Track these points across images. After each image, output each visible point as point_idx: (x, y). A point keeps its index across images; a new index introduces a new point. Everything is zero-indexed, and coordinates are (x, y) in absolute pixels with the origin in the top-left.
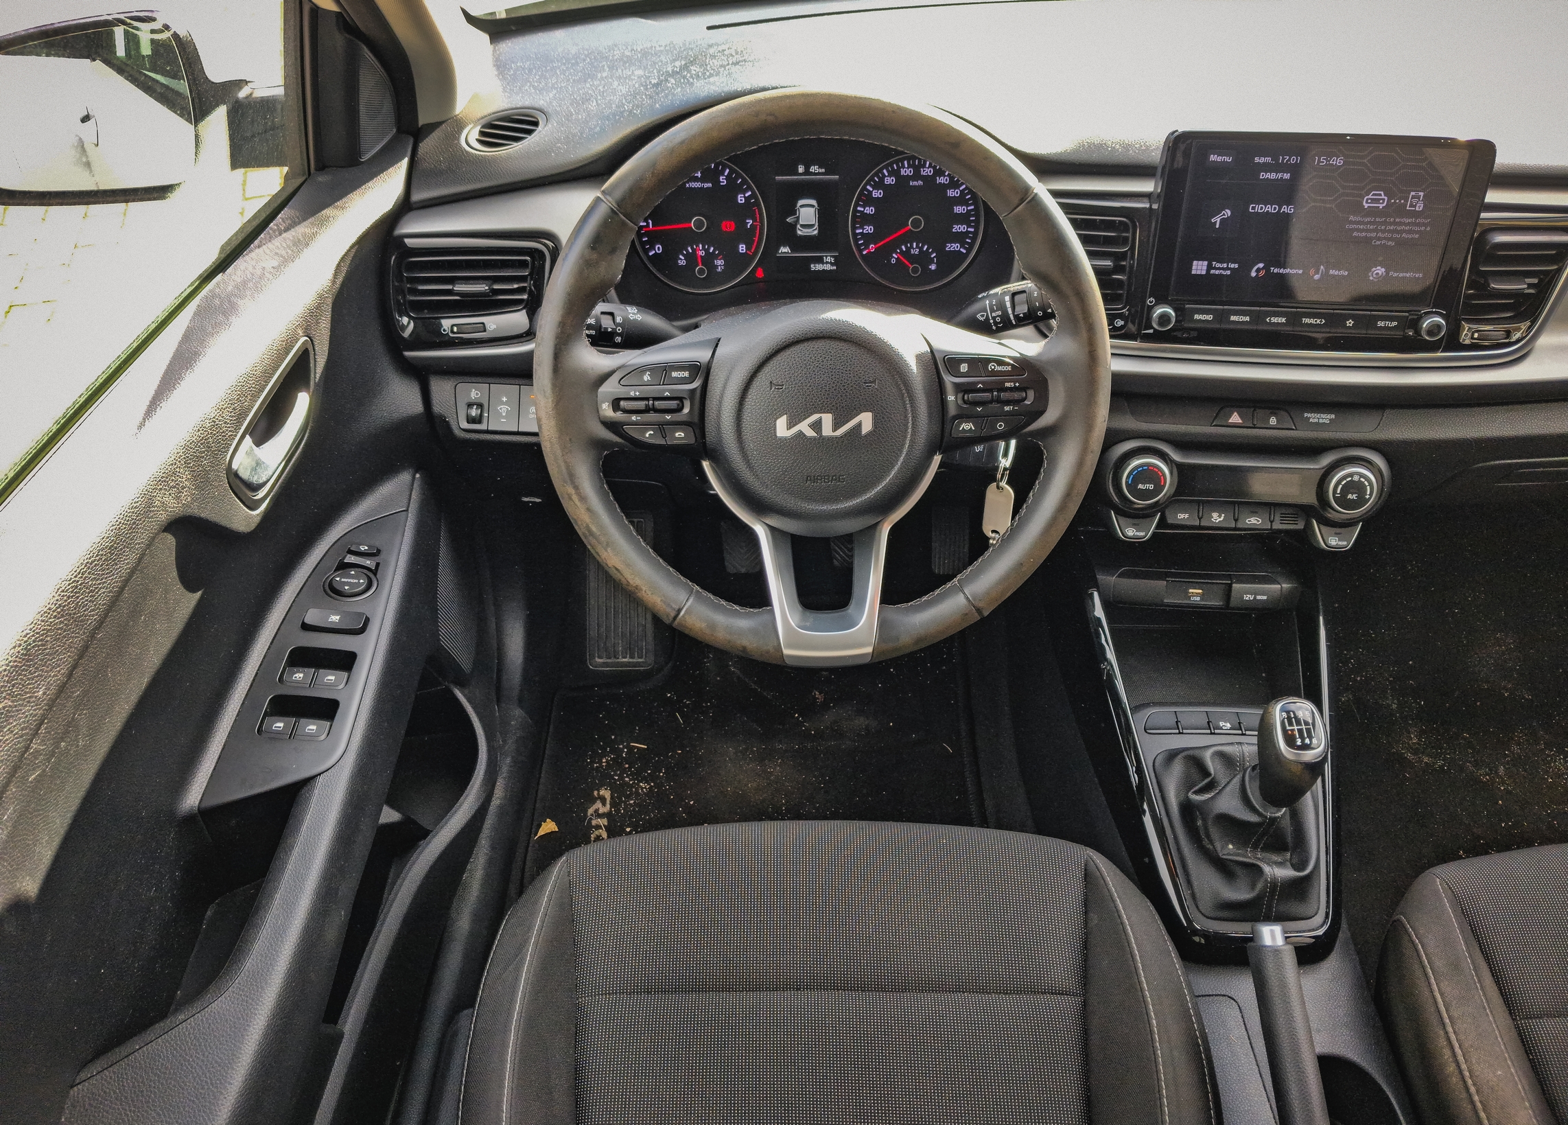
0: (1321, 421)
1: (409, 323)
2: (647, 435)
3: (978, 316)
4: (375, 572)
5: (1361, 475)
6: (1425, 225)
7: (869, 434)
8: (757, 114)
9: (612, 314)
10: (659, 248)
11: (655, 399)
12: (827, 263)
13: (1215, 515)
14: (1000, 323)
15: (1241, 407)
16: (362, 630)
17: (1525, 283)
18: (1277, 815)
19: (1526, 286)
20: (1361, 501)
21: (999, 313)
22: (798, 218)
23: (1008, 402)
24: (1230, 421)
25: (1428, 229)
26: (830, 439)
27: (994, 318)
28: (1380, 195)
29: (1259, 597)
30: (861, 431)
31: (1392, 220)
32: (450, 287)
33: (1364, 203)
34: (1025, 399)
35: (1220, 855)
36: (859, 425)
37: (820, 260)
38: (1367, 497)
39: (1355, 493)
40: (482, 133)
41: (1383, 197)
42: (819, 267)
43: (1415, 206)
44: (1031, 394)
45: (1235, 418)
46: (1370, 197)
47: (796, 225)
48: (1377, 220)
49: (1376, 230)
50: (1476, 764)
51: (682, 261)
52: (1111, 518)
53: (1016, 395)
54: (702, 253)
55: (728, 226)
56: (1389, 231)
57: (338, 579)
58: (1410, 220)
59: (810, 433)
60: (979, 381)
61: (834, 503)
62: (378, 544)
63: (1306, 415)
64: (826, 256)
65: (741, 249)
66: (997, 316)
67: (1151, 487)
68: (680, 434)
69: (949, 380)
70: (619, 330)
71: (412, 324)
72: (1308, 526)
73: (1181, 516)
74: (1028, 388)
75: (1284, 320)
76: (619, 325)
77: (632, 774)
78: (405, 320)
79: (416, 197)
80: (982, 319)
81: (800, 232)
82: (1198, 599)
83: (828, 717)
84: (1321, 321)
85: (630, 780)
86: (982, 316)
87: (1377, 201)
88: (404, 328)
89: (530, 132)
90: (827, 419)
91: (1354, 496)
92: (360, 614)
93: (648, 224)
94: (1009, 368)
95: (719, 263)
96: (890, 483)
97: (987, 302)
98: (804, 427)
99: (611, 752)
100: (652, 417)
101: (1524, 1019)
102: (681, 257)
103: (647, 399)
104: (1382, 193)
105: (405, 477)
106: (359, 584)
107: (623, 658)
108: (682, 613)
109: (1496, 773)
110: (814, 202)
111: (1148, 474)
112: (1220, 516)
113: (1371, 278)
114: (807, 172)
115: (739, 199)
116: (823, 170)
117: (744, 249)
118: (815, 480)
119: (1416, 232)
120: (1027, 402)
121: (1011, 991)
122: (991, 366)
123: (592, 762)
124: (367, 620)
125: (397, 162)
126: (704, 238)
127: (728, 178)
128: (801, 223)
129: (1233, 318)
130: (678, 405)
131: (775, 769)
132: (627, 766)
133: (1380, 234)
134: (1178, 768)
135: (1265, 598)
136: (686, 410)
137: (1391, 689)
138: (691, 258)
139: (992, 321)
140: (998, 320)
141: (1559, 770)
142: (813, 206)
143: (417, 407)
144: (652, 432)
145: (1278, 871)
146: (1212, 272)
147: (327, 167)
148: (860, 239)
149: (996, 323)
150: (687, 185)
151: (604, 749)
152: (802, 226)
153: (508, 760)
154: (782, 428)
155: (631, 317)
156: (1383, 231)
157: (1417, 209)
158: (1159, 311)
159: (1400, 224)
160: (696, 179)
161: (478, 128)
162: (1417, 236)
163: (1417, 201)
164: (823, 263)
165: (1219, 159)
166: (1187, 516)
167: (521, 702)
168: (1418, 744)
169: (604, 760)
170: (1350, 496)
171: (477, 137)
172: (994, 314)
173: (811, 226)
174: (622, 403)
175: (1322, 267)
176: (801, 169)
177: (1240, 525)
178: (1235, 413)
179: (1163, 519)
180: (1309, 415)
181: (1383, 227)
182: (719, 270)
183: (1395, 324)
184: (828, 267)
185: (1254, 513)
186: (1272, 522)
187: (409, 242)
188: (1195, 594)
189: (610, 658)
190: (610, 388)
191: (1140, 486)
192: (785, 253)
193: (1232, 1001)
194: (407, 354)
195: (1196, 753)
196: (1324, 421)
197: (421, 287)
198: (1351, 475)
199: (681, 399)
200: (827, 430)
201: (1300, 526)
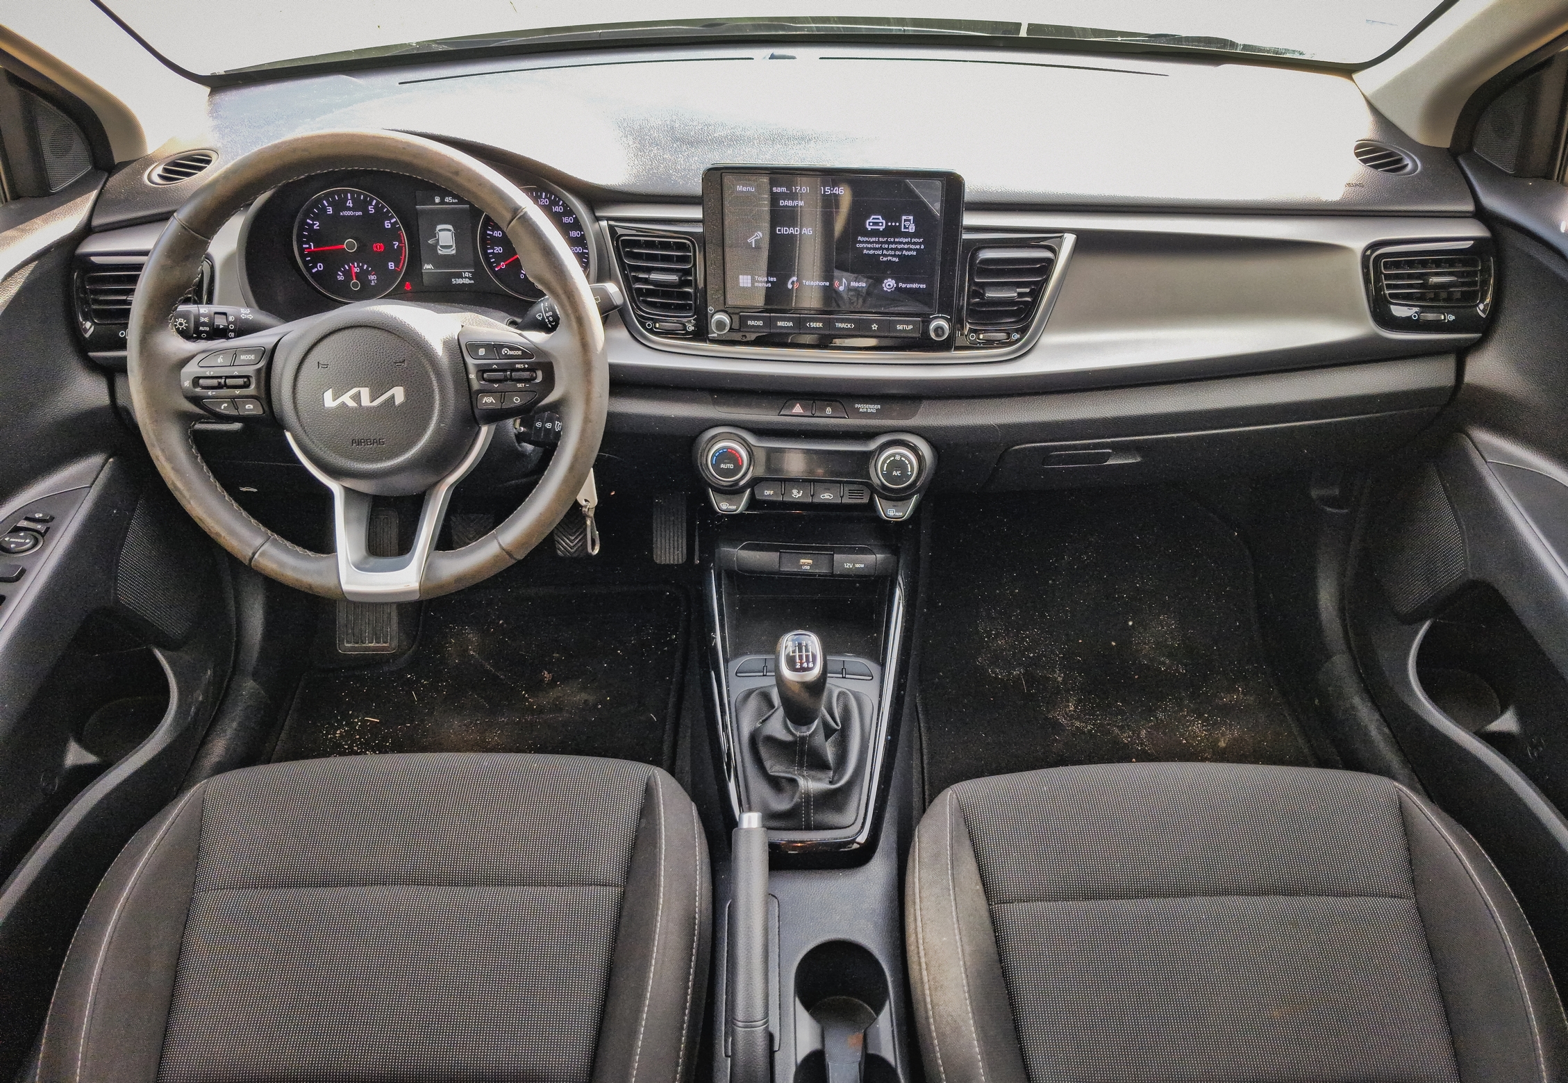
0: (869, 411)
1: (91, 327)
2: (222, 408)
3: (537, 316)
4: (43, 535)
5: (902, 455)
6: (920, 244)
7: (402, 405)
8: (294, 150)
9: (225, 314)
10: (320, 266)
11: (227, 377)
12: (466, 277)
13: (795, 491)
14: (552, 322)
15: (802, 399)
16: (18, 578)
17: (1016, 292)
18: (805, 734)
19: (1016, 295)
20: (905, 476)
21: (551, 313)
22: (438, 240)
23: (520, 380)
24: (794, 411)
25: (922, 247)
26: (368, 408)
27: (548, 318)
28: (878, 219)
29: (857, 566)
30: (394, 402)
31: (892, 240)
32: (124, 298)
33: (867, 226)
34: (535, 378)
35: (769, 772)
36: (393, 397)
37: (459, 276)
38: (909, 473)
39: (899, 470)
40: (166, 170)
41: (881, 220)
42: (460, 281)
43: (908, 228)
44: (540, 374)
45: (798, 409)
46: (871, 220)
47: (436, 247)
48: (881, 239)
49: (881, 248)
50: (1121, 728)
51: (341, 277)
52: (709, 493)
53: (526, 375)
54: (357, 270)
55: (378, 247)
56: (892, 249)
57: (7, 539)
58: (907, 240)
59: (351, 404)
60: (494, 362)
61: (378, 462)
62: (52, 513)
63: (856, 405)
64: (465, 272)
65: (390, 266)
66: (550, 316)
67: (731, 466)
68: (249, 406)
69: (470, 361)
70: (232, 327)
71: (92, 329)
72: (872, 500)
73: (767, 492)
74: (537, 369)
75: (821, 325)
76: (232, 323)
77: (361, 743)
78: (88, 324)
79: (96, 222)
80: (540, 318)
81: (441, 252)
82: (808, 567)
83: (553, 694)
84: (851, 326)
85: (358, 749)
86: (540, 316)
87: (876, 224)
88: (86, 331)
89: (200, 169)
90: (365, 393)
91: (898, 472)
92: (18, 566)
93: (310, 246)
94: (520, 353)
95: (372, 277)
96: (426, 446)
97: (542, 304)
98: (347, 399)
99: (346, 725)
100: (224, 392)
101: (998, 903)
102: (339, 273)
103: (220, 377)
104: (880, 217)
105: (96, 460)
106: (24, 544)
107: (369, 643)
108: (256, 556)
109: (1138, 735)
110: (450, 227)
111: (728, 455)
112: (799, 493)
113: (885, 289)
114: (443, 202)
115: (386, 224)
116: (456, 201)
117: (393, 266)
118: (359, 443)
119: (914, 250)
120: (537, 381)
121: (563, 883)
122: (504, 351)
123: (328, 733)
124: (23, 572)
125: (86, 193)
126: (359, 256)
127: (376, 207)
128: (441, 244)
129: (780, 324)
130: (245, 382)
131: (493, 739)
132: (358, 737)
133: (885, 252)
134: (753, 703)
135: (863, 566)
136: (253, 386)
137: (1059, 665)
138: (348, 274)
139: (547, 320)
140: (551, 319)
141: (1195, 733)
142: (449, 230)
143: (105, 400)
144: (226, 405)
145: (811, 784)
146: (756, 284)
147: (22, 197)
148: (491, 258)
149: (550, 322)
150: (342, 214)
151: (340, 722)
152: (441, 246)
153: (235, 725)
154: (329, 401)
155: (243, 317)
156: (887, 249)
157: (910, 231)
158: (718, 316)
159: (900, 243)
160: (349, 209)
161: (162, 166)
162: (915, 253)
163: (908, 223)
164: (462, 278)
165: (744, 189)
166: (772, 492)
167: (255, 675)
168: (1074, 711)
169: (338, 732)
170: (894, 473)
171: (161, 173)
172: (547, 315)
173: (449, 247)
174: (201, 381)
175: (844, 280)
176: (437, 200)
177: (816, 500)
178: (798, 405)
179: (752, 494)
180: (859, 406)
181: (886, 246)
182: (373, 284)
183: (911, 327)
184: (467, 281)
185: (828, 490)
186: (842, 497)
187: (96, 260)
188: (806, 564)
189: (357, 643)
190: (191, 369)
191: (722, 466)
192: (429, 269)
193: (774, 898)
194: (91, 354)
195: (766, 690)
196: (872, 410)
197: (102, 298)
198: (894, 455)
199: (248, 377)
200: (366, 401)
201: (866, 500)
